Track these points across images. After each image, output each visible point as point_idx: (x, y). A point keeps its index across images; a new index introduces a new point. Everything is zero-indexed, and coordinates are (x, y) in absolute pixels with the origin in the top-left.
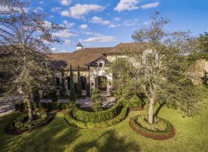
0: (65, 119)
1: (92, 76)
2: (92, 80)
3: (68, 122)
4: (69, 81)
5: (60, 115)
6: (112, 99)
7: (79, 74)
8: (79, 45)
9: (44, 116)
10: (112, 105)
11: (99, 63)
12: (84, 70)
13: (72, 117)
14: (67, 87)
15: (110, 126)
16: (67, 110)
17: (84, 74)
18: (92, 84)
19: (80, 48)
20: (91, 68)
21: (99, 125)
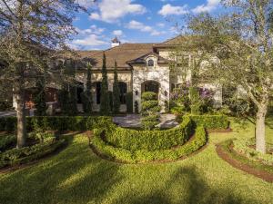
0: (91, 146)
1: (137, 81)
2: (137, 86)
3: (96, 152)
4: (98, 90)
5: (81, 139)
6: (171, 117)
10: (173, 126)
11: (148, 59)
13: (106, 142)
14: (95, 99)
16: (95, 130)
17: (123, 77)
18: (137, 92)
20: (135, 68)
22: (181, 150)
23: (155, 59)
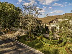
0: (39, 40)
1: (50, 26)
2: (50, 28)
3: (40, 41)
4: (42, 27)
7: (45, 25)
8: (47, 15)
9: (33, 37)
11: (54, 22)
12: (48, 24)
13: (42, 40)
14: (41, 29)
15: (56, 47)
16: (40, 37)
17: (47, 25)
18: (50, 29)
19: (47, 16)
20: (50, 23)
21: (51, 46)
22: (56, 46)
23: (56, 21)
